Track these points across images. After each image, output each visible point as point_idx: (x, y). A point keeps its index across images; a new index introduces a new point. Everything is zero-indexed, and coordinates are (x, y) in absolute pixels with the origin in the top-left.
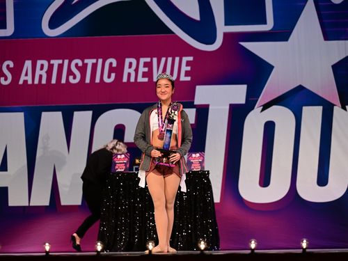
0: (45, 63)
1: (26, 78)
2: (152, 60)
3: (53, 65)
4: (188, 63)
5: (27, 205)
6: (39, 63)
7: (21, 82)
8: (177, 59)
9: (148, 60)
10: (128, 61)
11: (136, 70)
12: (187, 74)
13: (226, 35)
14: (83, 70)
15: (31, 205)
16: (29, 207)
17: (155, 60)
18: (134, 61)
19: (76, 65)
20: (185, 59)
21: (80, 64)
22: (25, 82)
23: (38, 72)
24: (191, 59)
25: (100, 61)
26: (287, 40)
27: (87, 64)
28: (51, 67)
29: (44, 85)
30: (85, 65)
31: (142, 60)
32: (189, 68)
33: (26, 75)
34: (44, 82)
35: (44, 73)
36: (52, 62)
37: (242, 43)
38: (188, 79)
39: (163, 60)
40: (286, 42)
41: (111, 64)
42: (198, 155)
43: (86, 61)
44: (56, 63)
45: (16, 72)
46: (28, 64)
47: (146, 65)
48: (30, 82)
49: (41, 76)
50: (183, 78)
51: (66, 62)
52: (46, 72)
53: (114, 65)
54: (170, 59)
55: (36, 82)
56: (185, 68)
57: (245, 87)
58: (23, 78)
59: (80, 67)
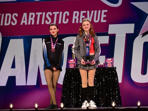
0: (34, 14)
1: (24, 22)
2: (87, 12)
3: (37, 15)
4: (105, 13)
5: (25, 85)
6: (31, 14)
7: (22, 24)
8: (99, 11)
9: (85, 12)
10: (75, 12)
11: (79, 17)
12: (104, 19)
14: (52, 17)
16: (26, 86)
17: (88, 12)
18: (78, 13)
19: (49, 15)
20: (103, 11)
21: (51, 14)
22: (24, 23)
23: (30, 19)
24: (106, 11)
25: (61, 13)
27: (54, 14)
28: (36, 16)
29: (33, 25)
31: (82, 12)
32: (105, 16)
33: (24, 20)
34: (33, 23)
36: (37, 13)
37: (132, 3)
38: (105, 21)
39: (92, 12)
41: (66, 14)
42: (110, 59)
43: (54, 13)
44: (39, 14)
45: (19, 19)
46: (25, 15)
47: (84, 14)
48: (26, 24)
49: (31, 21)
50: (102, 21)
51: (44, 13)
52: (34, 19)
53: (68, 15)
54: (96, 11)
55: (29, 23)
56: (103, 16)
57: (134, 25)
58: (22, 22)
59: (51, 16)
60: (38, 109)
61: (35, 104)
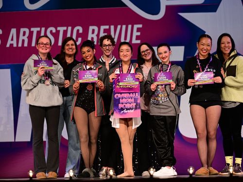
0: (27, 30)
1: (12, 42)
2: (110, 28)
3: (33, 32)
4: (138, 30)
5: (14, 141)
6: (22, 30)
7: (8, 45)
8: (130, 27)
9: (107, 27)
10: (91, 28)
11: (98, 35)
12: (138, 38)
13: (168, 7)
14: (56, 35)
15: (16, 141)
16: (15, 143)
17: (112, 27)
18: (96, 28)
19: (51, 32)
20: (136, 27)
21: (54, 31)
22: (11, 45)
23: (21, 37)
24: (140, 26)
25: (70, 28)
26: (215, 11)
28: (31, 33)
29: (26, 47)
30: (58, 32)
31: (103, 28)
32: (139, 34)
33: (12, 40)
34: (26, 45)
35: (26, 38)
36: (32, 29)
37: (180, 14)
38: (139, 42)
39: (119, 27)
40: (215, 13)
41: (78, 31)
43: (59, 28)
44: (35, 30)
46: (13, 31)
47: (105, 31)
48: (15, 45)
49: (23, 41)
50: (134, 41)
51: (43, 29)
52: (28, 37)
53: (81, 31)
54: (124, 27)
55: (20, 45)
56: (136, 34)
57: (183, 48)
58: (9, 42)
59: (54, 33)
60: (33, 179)
61: (29, 171)
